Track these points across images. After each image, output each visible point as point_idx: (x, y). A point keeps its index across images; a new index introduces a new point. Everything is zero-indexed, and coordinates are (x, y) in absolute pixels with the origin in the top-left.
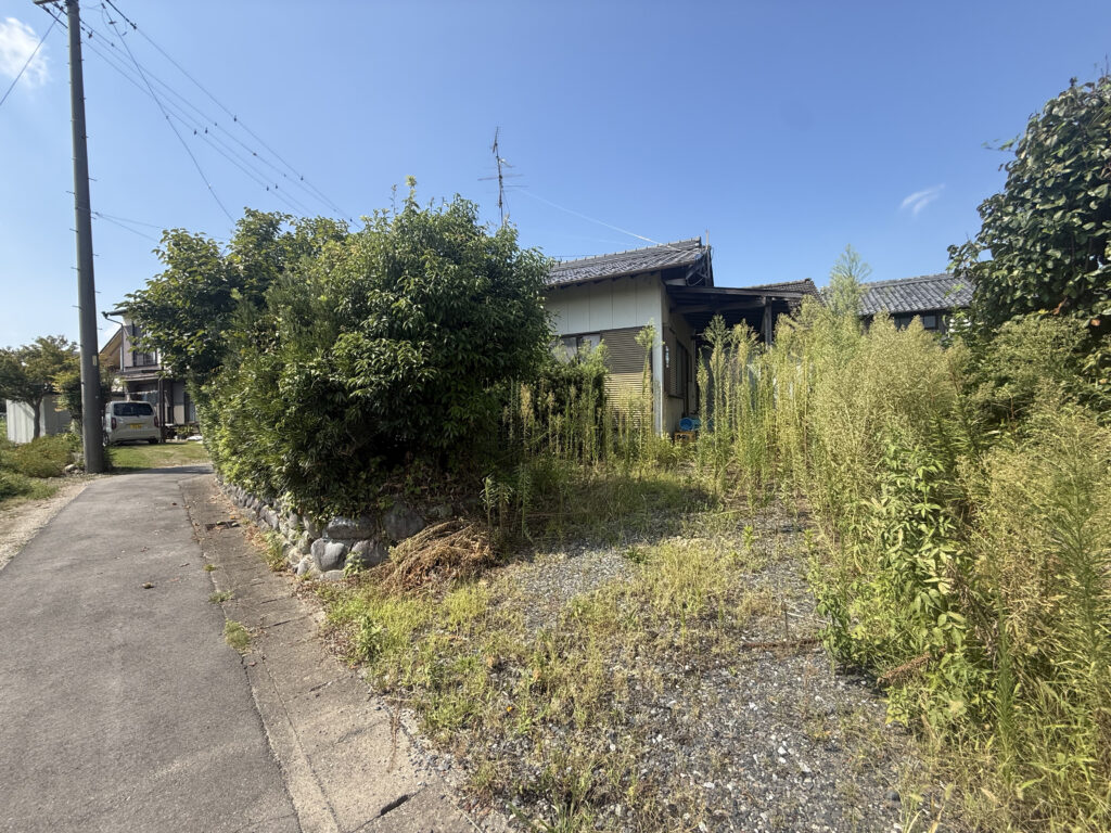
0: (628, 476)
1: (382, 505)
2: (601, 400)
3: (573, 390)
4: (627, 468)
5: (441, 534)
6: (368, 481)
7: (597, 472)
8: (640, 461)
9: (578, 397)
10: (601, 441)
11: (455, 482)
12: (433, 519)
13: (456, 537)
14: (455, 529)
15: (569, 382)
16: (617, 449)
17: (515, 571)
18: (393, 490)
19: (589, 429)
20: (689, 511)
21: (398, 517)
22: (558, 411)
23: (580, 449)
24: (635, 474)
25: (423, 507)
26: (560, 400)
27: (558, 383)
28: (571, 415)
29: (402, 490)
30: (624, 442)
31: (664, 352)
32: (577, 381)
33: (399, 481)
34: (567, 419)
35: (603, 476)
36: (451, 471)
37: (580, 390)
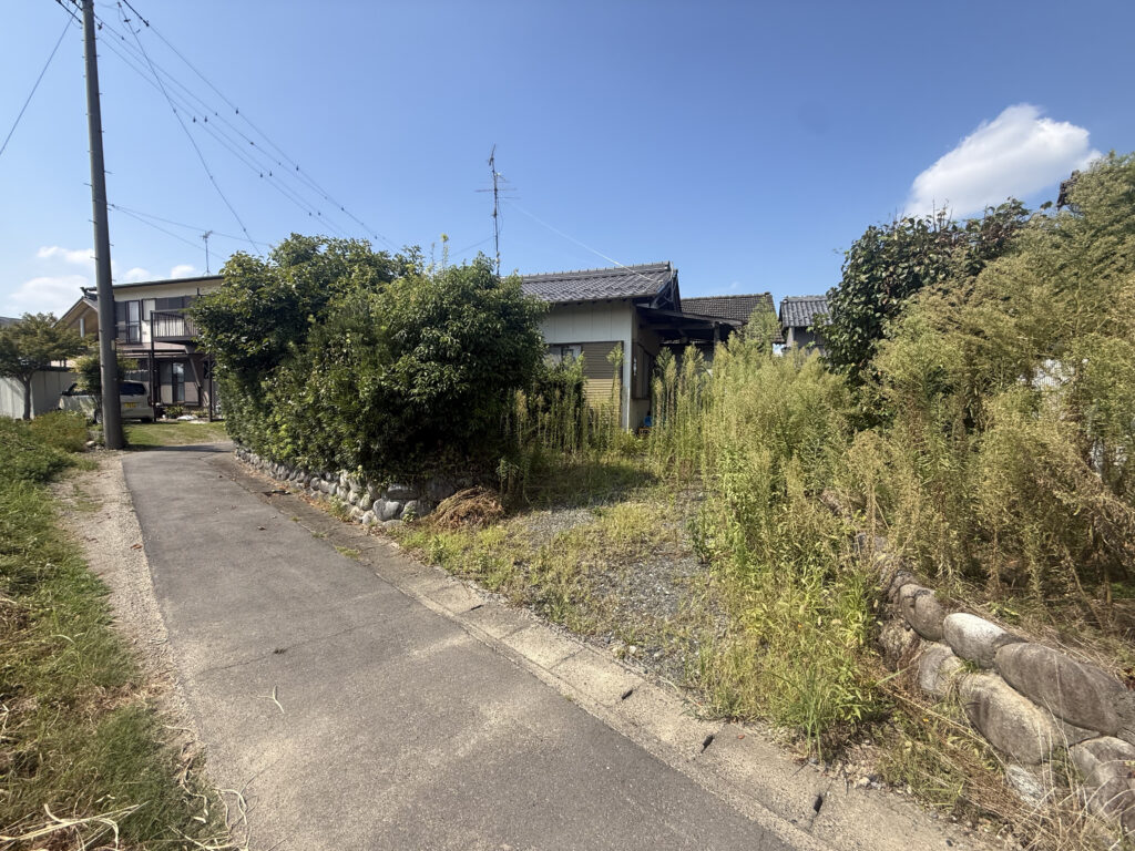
0: (598, 462)
1: (426, 476)
2: (580, 402)
3: (557, 393)
4: (598, 457)
5: (467, 497)
6: (414, 460)
7: (575, 458)
8: (608, 452)
9: (561, 398)
10: (579, 434)
11: (473, 462)
12: (462, 487)
13: (479, 498)
14: (476, 494)
15: (555, 385)
16: (591, 441)
17: (518, 521)
18: (432, 467)
19: (570, 424)
20: (640, 486)
21: (437, 485)
22: (546, 410)
23: (563, 440)
24: (604, 460)
25: (453, 479)
26: (548, 401)
27: (546, 387)
28: (556, 413)
29: (438, 467)
30: (596, 434)
31: (633, 363)
32: (561, 385)
33: (435, 460)
34: (552, 416)
35: (579, 462)
36: (470, 455)
37: (563, 393)
